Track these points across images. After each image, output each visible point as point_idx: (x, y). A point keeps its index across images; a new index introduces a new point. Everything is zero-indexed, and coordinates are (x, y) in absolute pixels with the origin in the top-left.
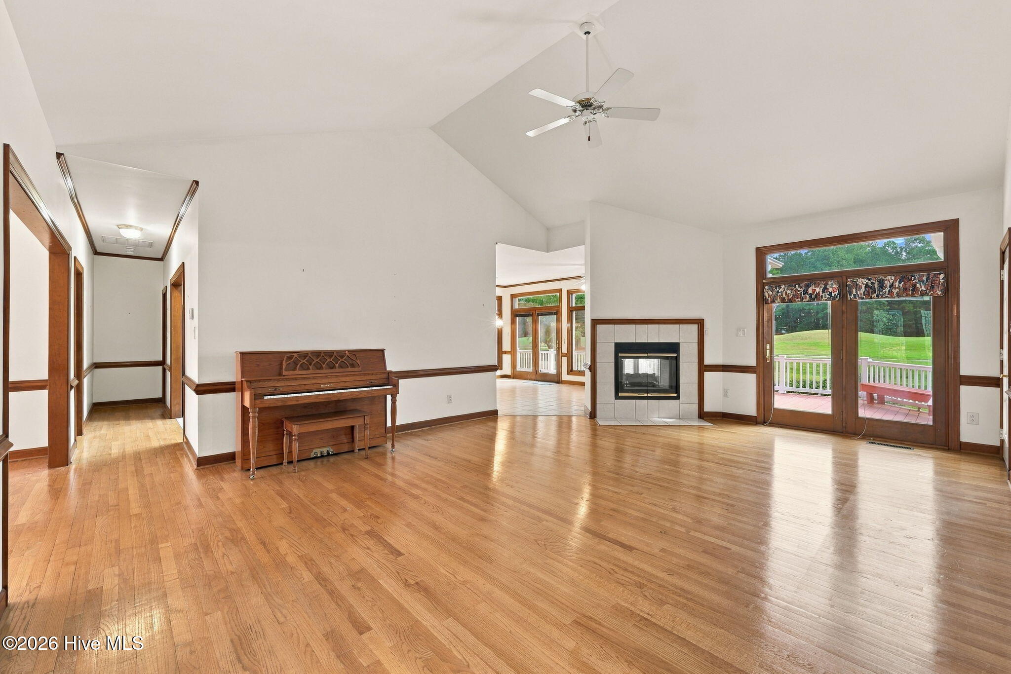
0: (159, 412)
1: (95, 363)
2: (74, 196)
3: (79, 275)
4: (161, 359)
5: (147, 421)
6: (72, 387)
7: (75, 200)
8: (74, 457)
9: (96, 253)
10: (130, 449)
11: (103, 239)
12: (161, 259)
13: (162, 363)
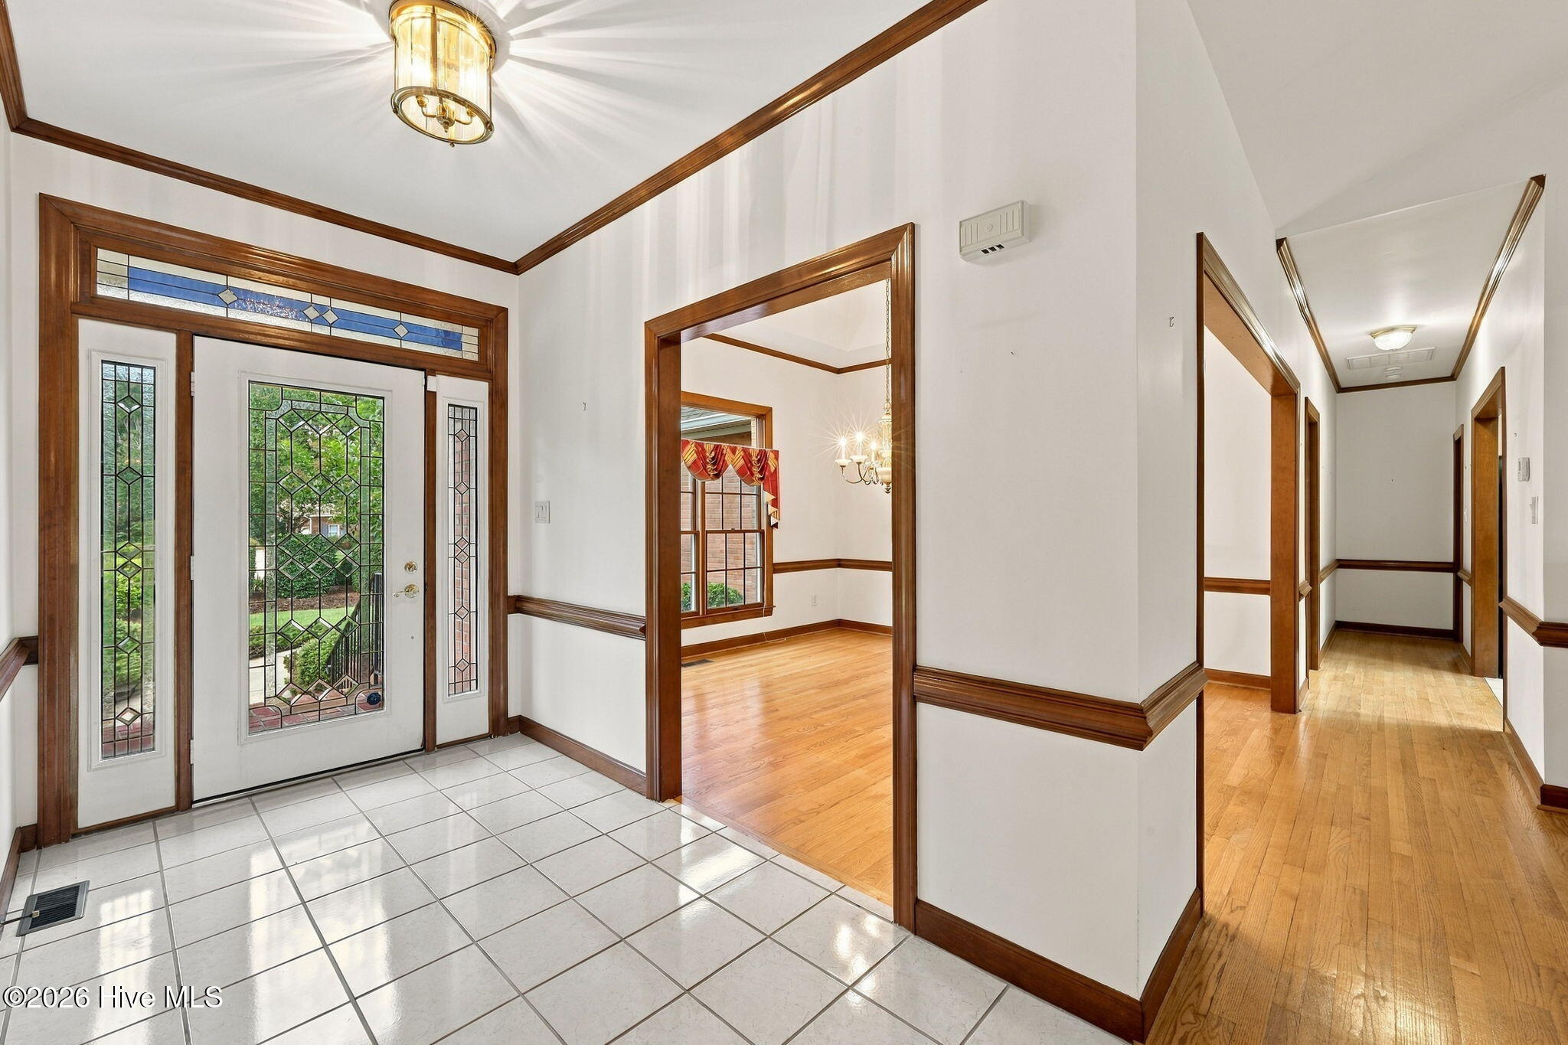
0: (1448, 656)
1: (1338, 560)
2: (1305, 305)
3: (1312, 426)
4: (1450, 558)
5: (1424, 669)
6: (1301, 596)
7: (1306, 310)
8: (1305, 700)
9: (1340, 389)
10: (1392, 714)
11: (1349, 364)
12: (1452, 378)
13: (1455, 566)
